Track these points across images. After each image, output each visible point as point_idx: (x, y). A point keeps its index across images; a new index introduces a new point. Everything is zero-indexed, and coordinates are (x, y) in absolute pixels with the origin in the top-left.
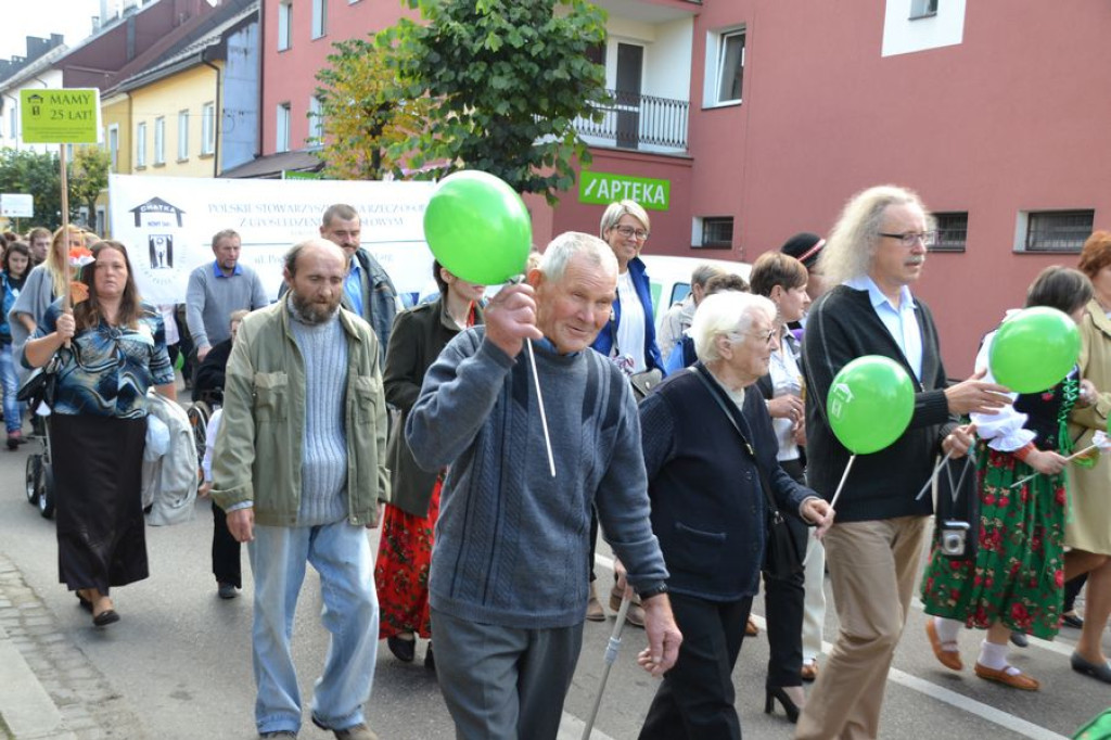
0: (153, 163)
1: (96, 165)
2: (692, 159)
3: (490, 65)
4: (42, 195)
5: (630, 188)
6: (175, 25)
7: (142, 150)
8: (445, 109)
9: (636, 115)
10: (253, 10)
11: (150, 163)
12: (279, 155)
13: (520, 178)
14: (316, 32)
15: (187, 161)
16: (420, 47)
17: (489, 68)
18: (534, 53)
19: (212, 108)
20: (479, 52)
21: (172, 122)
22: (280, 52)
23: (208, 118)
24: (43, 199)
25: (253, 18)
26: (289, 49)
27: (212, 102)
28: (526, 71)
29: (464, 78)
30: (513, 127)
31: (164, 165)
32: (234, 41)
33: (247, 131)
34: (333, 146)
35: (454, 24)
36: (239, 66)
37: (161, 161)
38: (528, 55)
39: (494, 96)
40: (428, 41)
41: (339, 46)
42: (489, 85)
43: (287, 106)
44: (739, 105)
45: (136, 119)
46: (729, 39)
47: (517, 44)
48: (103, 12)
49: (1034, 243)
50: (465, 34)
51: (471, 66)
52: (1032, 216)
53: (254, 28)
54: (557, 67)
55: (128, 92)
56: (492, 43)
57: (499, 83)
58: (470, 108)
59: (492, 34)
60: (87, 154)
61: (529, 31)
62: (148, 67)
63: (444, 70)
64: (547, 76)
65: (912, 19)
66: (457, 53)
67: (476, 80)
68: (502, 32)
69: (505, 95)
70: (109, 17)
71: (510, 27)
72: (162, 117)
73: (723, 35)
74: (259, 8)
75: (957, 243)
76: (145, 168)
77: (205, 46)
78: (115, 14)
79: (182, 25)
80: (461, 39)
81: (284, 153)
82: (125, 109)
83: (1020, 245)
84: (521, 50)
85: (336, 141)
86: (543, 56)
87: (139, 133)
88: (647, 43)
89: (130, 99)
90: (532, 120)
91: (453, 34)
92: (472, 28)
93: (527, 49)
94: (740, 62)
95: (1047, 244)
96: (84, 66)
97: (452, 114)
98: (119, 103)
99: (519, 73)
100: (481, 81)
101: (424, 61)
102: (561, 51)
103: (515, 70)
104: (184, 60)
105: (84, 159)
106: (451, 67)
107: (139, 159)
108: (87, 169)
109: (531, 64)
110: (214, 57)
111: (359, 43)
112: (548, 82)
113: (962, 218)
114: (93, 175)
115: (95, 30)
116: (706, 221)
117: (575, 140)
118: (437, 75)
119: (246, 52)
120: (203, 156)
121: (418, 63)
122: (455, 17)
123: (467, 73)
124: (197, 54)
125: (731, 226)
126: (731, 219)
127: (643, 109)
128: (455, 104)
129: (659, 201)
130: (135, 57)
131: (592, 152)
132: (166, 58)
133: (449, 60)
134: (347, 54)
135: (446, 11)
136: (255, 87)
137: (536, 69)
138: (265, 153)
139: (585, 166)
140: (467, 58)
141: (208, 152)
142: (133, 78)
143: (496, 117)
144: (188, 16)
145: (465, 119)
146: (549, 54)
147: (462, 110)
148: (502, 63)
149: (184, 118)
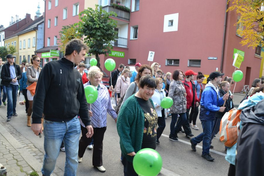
0: (23, 48)
1: (13, 49)
2: (128, 49)
3: (96, 30)
4: (2, 54)
5: (118, 53)
6: (26, 24)
7: (21, 46)
8: (87, 38)
9: (118, 40)
10: (43, 21)
11: (22, 48)
12: (48, 47)
13: (102, 51)
14: (55, 25)
15: (30, 48)
16: (83, 27)
17: (96, 31)
18: (105, 28)
19: (35, 38)
20: (95, 28)
21: (27, 41)
22: (48, 28)
23: (34, 40)
24: (2, 55)
25: (43, 22)
26: (50, 28)
27: (35, 37)
28: (103, 32)
29: (92, 33)
30: (100, 42)
31: (25, 49)
32: (39, 26)
33: (42, 43)
34: (62, 45)
35: (90, 23)
36: (40, 31)
37: (25, 48)
38: (104, 29)
39: (97, 36)
40: (85, 26)
41: (64, 27)
42: (96, 34)
43: (49, 38)
44: (137, 39)
45: (20, 40)
46: (135, 28)
47: (102, 26)
48: (12, 21)
49: (191, 65)
50: (92, 25)
51: (93, 30)
52: (190, 60)
53: (43, 24)
54: (109, 31)
55: (18, 35)
56: (97, 26)
57: (99, 34)
58: (92, 38)
59: (97, 25)
60: (11, 47)
61: (104, 24)
62: (22, 31)
63: (88, 31)
64: (107, 33)
65: (169, 26)
66: (90, 28)
67: (94, 33)
68: (99, 24)
69: (99, 36)
70: (13, 22)
71: (100, 24)
72: (25, 40)
73: (133, 27)
74: (44, 20)
75: (177, 65)
76: (21, 49)
77: (34, 27)
78: (14, 21)
79: (28, 24)
80: (91, 25)
81: (49, 47)
82: (18, 38)
83: (188, 65)
84: (102, 28)
85: (63, 44)
86: (106, 29)
87: (20, 43)
88: (119, 28)
89: (18, 37)
90: (103, 41)
91: (90, 24)
92: (93, 24)
93: (103, 28)
94: (137, 32)
95: (193, 65)
96: (9, 31)
97: (88, 39)
98: (16, 37)
99: (102, 32)
100: (94, 34)
101: (84, 29)
102: (110, 28)
103: (101, 31)
104: (30, 29)
105: (10, 47)
106: (89, 31)
107: (20, 48)
108: (11, 49)
109: (104, 30)
110: (36, 29)
111: (68, 26)
112: (107, 34)
113: (178, 60)
114: (12, 50)
115: (10, 24)
116: (131, 60)
117: (110, 45)
118: (86, 32)
119: (41, 28)
120: (33, 47)
121: (83, 30)
122: (90, 21)
123: (92, 32)
124: (32, 28)
125: (136, 60)
126: (136, 59)
127: (119, 40)
128: (89, 37)
129: (122, 56)
130: (18, 29)
131: (113, 47)
132: (25, 29)
133: (88, 29)
134: (65, 28)
135: (88, 20)
136: (43, 34)
137: (105, 31)
138: (45, 47)
139: (111, 50)
140: (92, 29)
141: (34, 46)
142: (19, 33)
143: (97, 40)
144: (28, 22)
145: (91, 40)
146: (107, 29)
147: (90, 39)
148: (99, 30)
149: (29, 40)
